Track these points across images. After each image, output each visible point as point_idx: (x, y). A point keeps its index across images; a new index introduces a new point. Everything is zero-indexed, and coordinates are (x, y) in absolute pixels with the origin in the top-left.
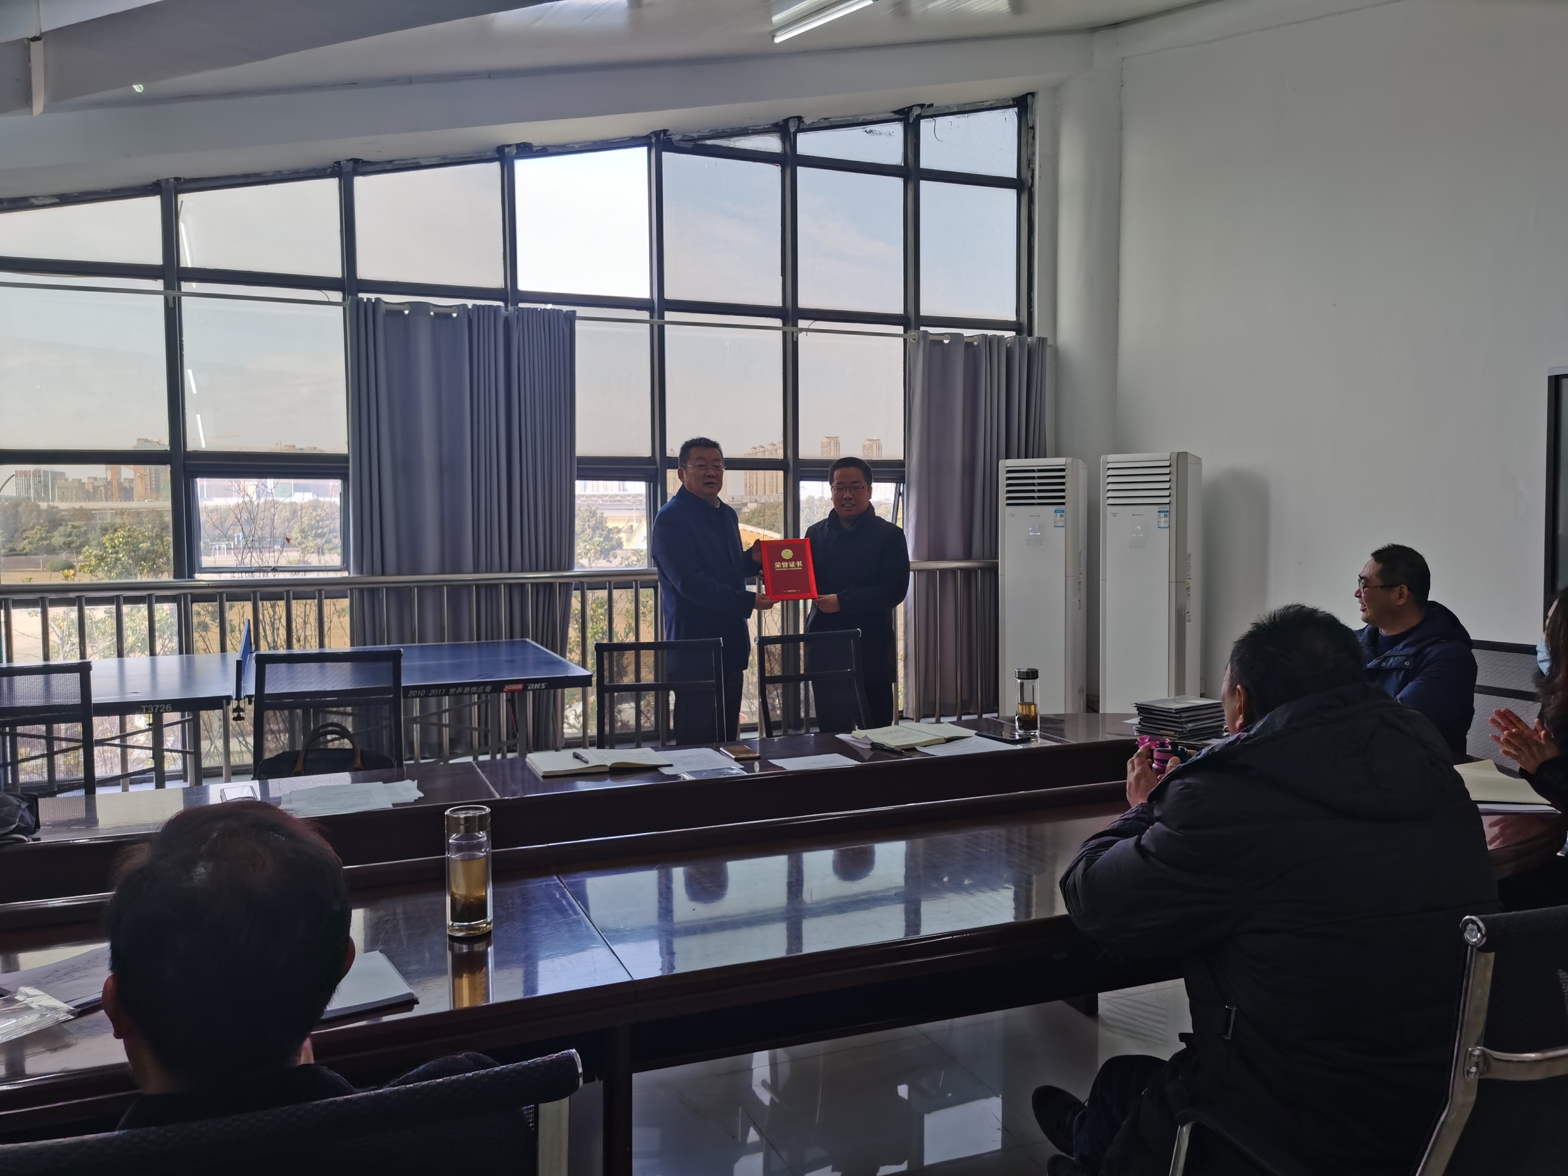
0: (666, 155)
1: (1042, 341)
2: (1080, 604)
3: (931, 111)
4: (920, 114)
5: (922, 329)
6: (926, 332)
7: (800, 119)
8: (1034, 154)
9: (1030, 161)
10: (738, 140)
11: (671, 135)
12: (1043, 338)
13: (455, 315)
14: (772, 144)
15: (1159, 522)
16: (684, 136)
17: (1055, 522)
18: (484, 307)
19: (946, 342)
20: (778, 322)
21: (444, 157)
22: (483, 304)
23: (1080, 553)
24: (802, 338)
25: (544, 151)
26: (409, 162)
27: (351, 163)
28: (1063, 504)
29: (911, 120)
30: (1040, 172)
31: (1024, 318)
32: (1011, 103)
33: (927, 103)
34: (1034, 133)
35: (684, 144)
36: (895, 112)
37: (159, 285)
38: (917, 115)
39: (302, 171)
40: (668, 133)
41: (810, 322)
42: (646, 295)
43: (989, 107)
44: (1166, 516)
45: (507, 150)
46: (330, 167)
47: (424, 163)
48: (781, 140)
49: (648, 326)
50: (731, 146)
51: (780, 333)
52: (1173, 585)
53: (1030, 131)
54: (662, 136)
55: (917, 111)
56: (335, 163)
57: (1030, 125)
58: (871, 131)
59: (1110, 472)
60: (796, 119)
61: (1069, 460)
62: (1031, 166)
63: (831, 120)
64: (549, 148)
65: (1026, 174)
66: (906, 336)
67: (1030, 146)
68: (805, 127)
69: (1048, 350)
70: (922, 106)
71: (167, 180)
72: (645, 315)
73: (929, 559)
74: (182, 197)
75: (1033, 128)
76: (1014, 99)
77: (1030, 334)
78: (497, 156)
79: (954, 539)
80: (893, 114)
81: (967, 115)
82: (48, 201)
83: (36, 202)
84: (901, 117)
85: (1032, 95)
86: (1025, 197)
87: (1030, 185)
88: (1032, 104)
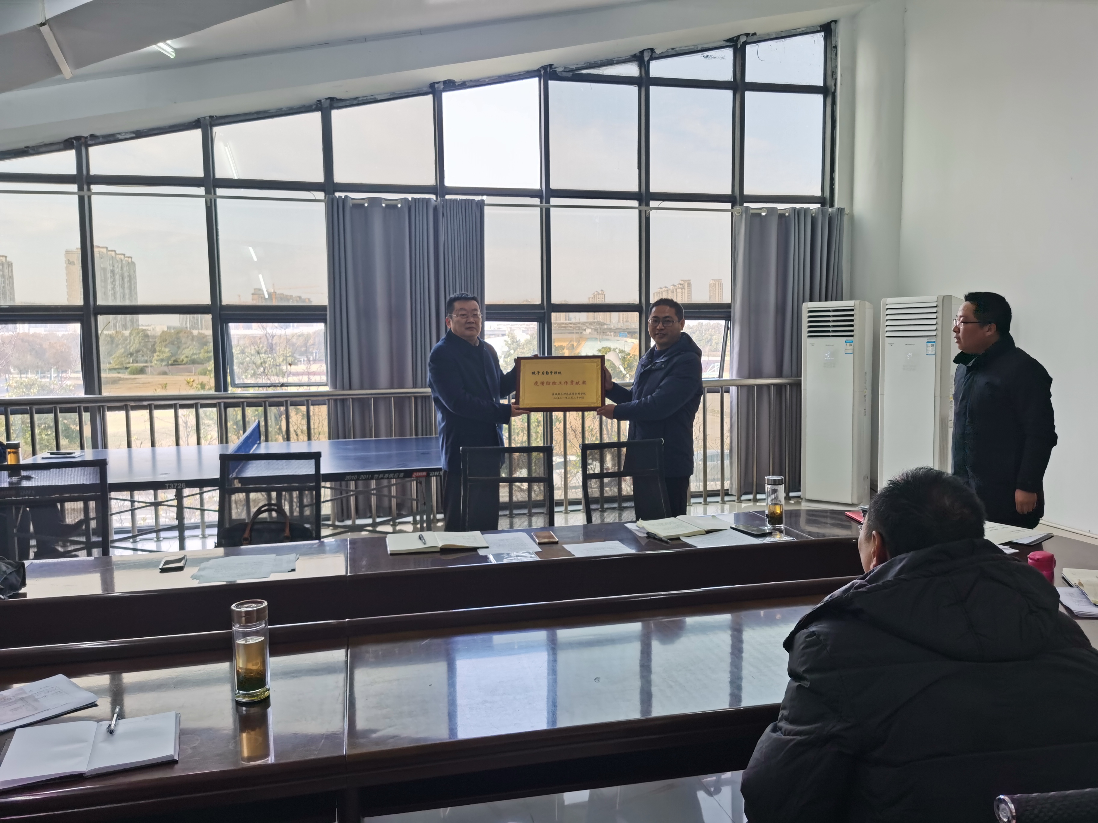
0: (551, 83)
1: (841, 210)
2: (865, 412)
3: (755, 38)
4: (745, 41)
5: (745, 205)
6: (747, 207)
7: (652, 50)
8: (836, 67)
10: (606, 69)
11: (555, 68)
12: (842, 208)
13: (399, 206)
14: (632, 70)
15: (927, 350)
16: (565, 68)
17: (845, 349)
18: (419, 199)
19: (764, 214)
20: (635, 203)
21: (393, 94)
22: (419, 197)
23: (866, 373)
24: (653, 214)
25: (464, 85)
26: (368, 98)
27: (328, 101)
28: (852, 336)
29: (739, 46)
30: (841, 81)
31: (827, 194)
32: (819, 29)
33: (751, 32)
34: (837, 51)
35: (565, 74)
36: (727, 41)
38: (743, 42)
39: (295, 107)
40: (553, 67)
41: (659, 202)
42: (537, 186)
43: (801, 32)
44: (933, 345)
45: (436, 86)
46: (314, 104)
47: (379, 98)
48: (639, 66)
49: (539, 209)
50: (601, 74)
51: (637, 211)
52: (938, 399)
53: (833, 49)
54: (548, 69)
55: (743, 39)
56: (318, 101)
57: (834, 45)
58: (708, 56)
59: (889, 312)
60: (649, 50)
61: (857, 302)
62: (834, 76)
63: (677, 49)
64: (467, 83)
65: (830, 83)
66: (733, 211)
67: (833, 61)
68: (657, 56)
69: (846, 219)
70: (747, 35)
71: (204, 118)
72: (537, 201)
73: (750, 377)
74: (215, 129)
75: (836, 47)
76: (821, 26)
77: (832, 205)
78: (430, 90)
79: (769, 362)
80: (725, 42)
81: (783, 40)
82: (128, 136)
83: (120, 137)
84: (732, 44)
85: (835, 22)
86: (829, 100)
87: (833, 91)
88: (836, 29)
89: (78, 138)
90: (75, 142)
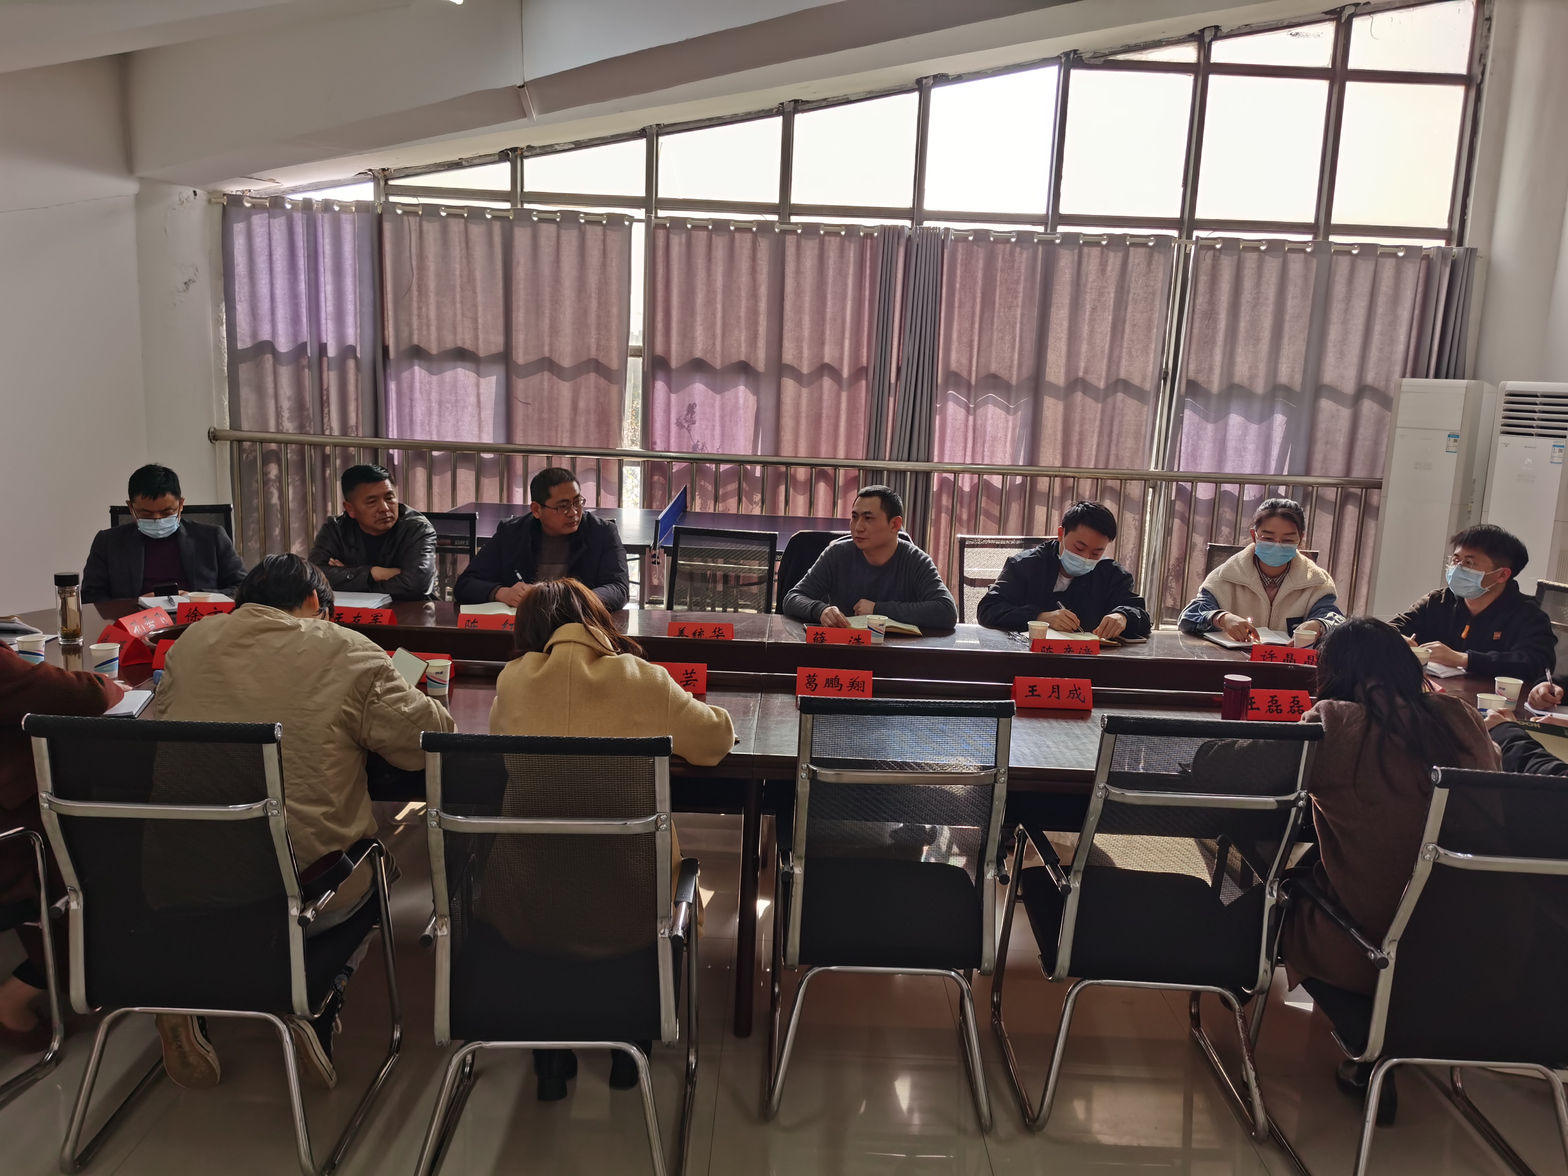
0: (1074, 73)
1: (1471, 252)
3: (1368, 8)
4: (1353, 13)
5: (1331, 237)
6: (1334, 241)
7: (1217, 28)
8: (1487, 47)
10: (1148, 53)
11: (1080, 53)
12: (1472, 249)
15: (1552, 457)
16: (1095, 53)
17: (1447, 446)
21: (870, 92)
22: (890, 223)
25: (959, 78)
26: (840, 98)
27: (792, 104)
29: (1343, 21)
30: (1492, 68)
31: (1456, 226)
34: (1491, 25)
35: (1094, 63)
38: (1349, 14)
39: (753, 111)
44: (1560, 451)
45: (924, 81)
46: (775, 108)
47: (853, 98)
48: (1197, 49)
50: (1142, 59)
52: (1559, 524)
53: (1485, 22)
54: (1072, 55)
55: (1351, 10)
56: (780, 103)
57: (1488, 16)
58: (1297, 34)
59: (1508, 399)
60: (1213, 28)
63: (1254, 26)
64: (964, 75)
65: (1477, 70)
67: (1484, 40)
68: (1224, 35)
69: (1478, 262)
70: (1357, 5)
71: (651, 126)
74: (662, 139)
75: (1489, 19)
77: (1460, 243)
78: (917, 87)
80: (1325, 14)
81: (1412, 9)
82: (567, 147)
83: (559, 148)
84: (1333, 17)
86: (1473, 94)
87: (1479, 81)
89: (514, 150)
90: (511, 153)
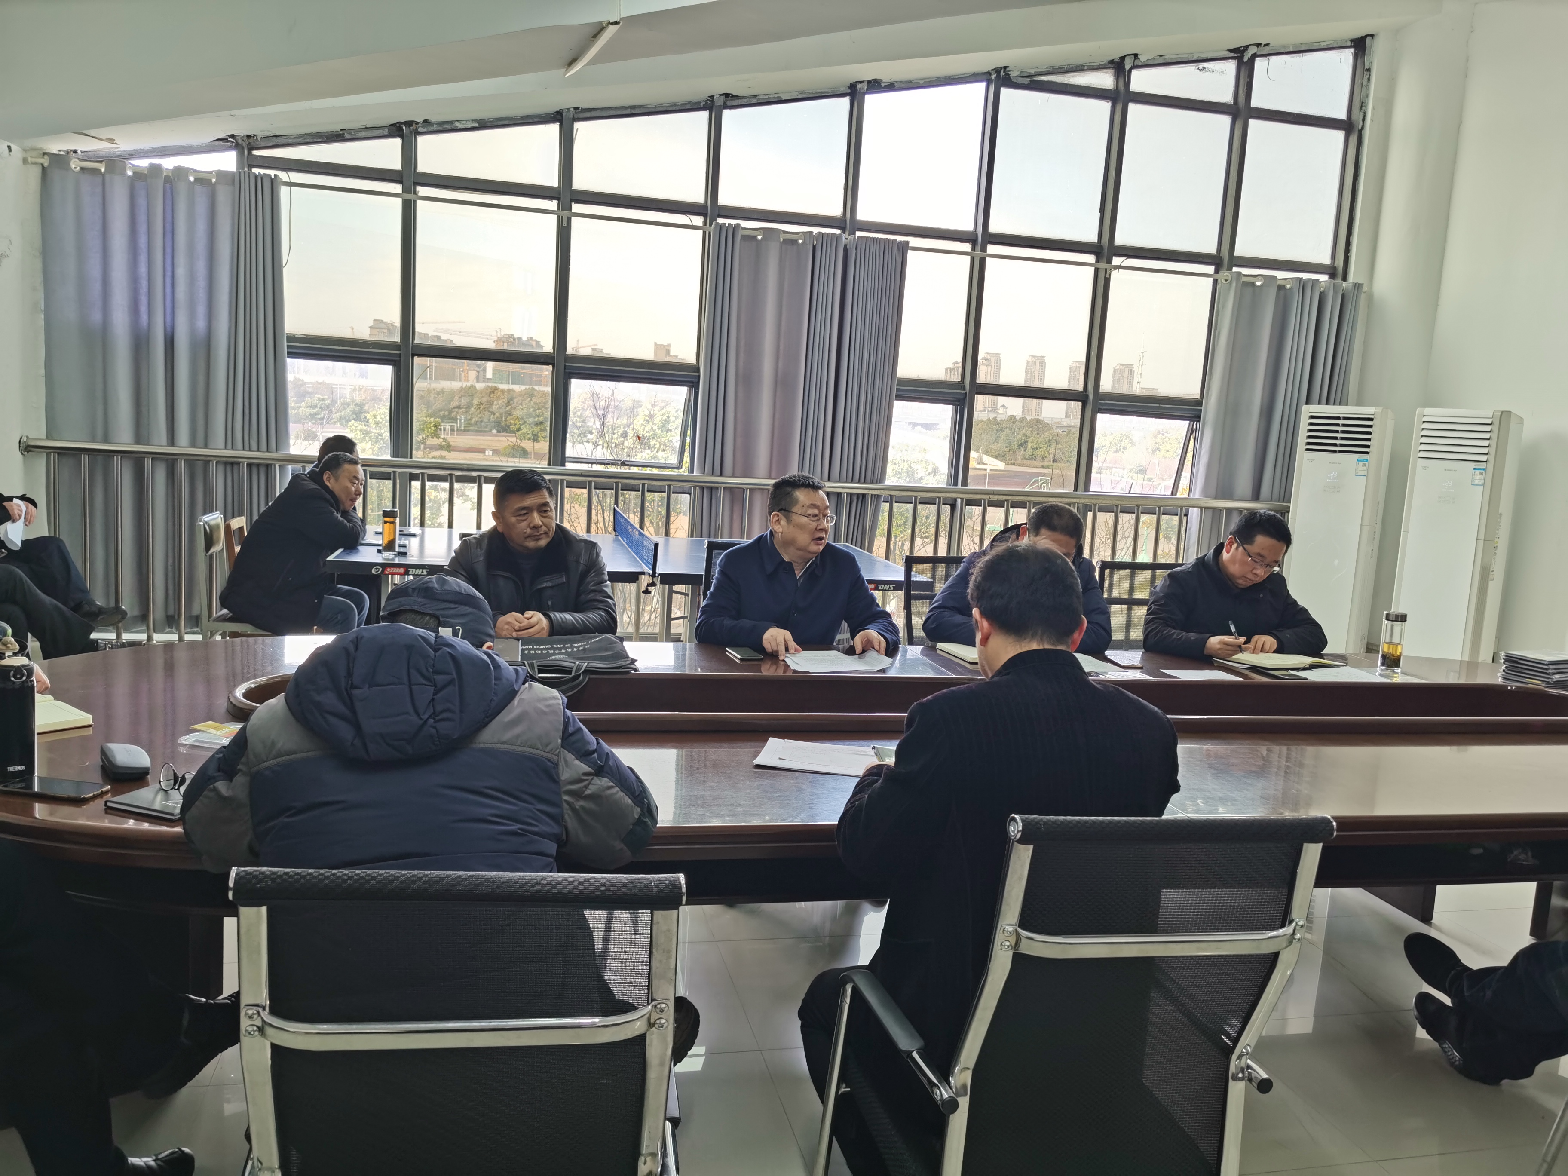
1: (1358, 286)
2: (1372, 553)
3: (1266, 50)
4: (1255, 53)
5: (1235, 269)
6: (1239, 273)
7: (1136, 56)
8: (1367, 96)
9: (1362, 103)
10: (1073, 76)
11: (1009, 71)
12: (1359, 284)
13: (800, 241)
14: (1105, 80)
15: (1473, 479)
16: (1022, 72)
17: (1356, 470)
18: (827, 234)
19: (1258, 283)
21: (802, 92)
22: (825, 232)
23: (1379, 503)
24: (1115, 275)
25: (891, 87)
27: (723, 97)
28: (1367, 453)
29: (1246, 59)
30: (1373, 115)
31: (1340, 263)
32: (1349, 44)
33: (1264, 43)
34: (1370, 75)
35: (1022, 81)
36: (1231, 51)
37: (553, 205)
38: (1252, 55)
40: (1007, 69)
41: (1122, 259)
43: (1326, 47)
44: (1481, 474)
45: (859, 86)
49: (968, 258)
50: (1066, 82)
51: (1092, 269)
52: (1481, 543)
53: (1365, 73)
55: (1252, 50)
57: (1367, 67)
58: (1203, 69)
60: (1133, 56)
61: (1379, 410)
62: (1363, 108)
63: (1166, 57)
64: (896, 84)
65: (1357, 116)
66: (1217, 276)
67: (1364, 88)
68: (1140, 64)
69: (1363, 297)
70: (1258, 45)
72: (967, 247)
73: (1216, 498)
75: (1369, 70)
76: (1352, 41)
77: (1345, 278)
78: (849, 91)
79: (1244, 481)
80: (1228, 52)
81: (1301, 54)
84: (1236, 55)
85: (1372, 36)
86: (1353, 140)
87: (1360, 128)
88: (1371, 45)
89: (409, 124)
90: (404, 128)
